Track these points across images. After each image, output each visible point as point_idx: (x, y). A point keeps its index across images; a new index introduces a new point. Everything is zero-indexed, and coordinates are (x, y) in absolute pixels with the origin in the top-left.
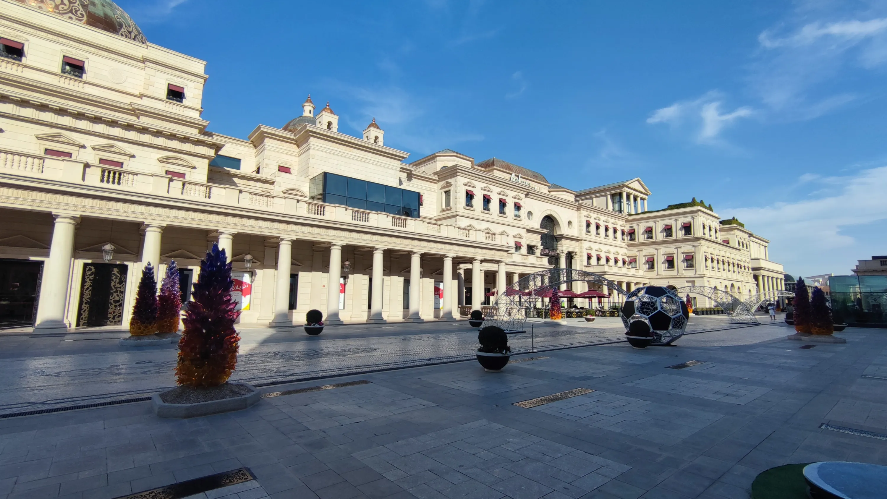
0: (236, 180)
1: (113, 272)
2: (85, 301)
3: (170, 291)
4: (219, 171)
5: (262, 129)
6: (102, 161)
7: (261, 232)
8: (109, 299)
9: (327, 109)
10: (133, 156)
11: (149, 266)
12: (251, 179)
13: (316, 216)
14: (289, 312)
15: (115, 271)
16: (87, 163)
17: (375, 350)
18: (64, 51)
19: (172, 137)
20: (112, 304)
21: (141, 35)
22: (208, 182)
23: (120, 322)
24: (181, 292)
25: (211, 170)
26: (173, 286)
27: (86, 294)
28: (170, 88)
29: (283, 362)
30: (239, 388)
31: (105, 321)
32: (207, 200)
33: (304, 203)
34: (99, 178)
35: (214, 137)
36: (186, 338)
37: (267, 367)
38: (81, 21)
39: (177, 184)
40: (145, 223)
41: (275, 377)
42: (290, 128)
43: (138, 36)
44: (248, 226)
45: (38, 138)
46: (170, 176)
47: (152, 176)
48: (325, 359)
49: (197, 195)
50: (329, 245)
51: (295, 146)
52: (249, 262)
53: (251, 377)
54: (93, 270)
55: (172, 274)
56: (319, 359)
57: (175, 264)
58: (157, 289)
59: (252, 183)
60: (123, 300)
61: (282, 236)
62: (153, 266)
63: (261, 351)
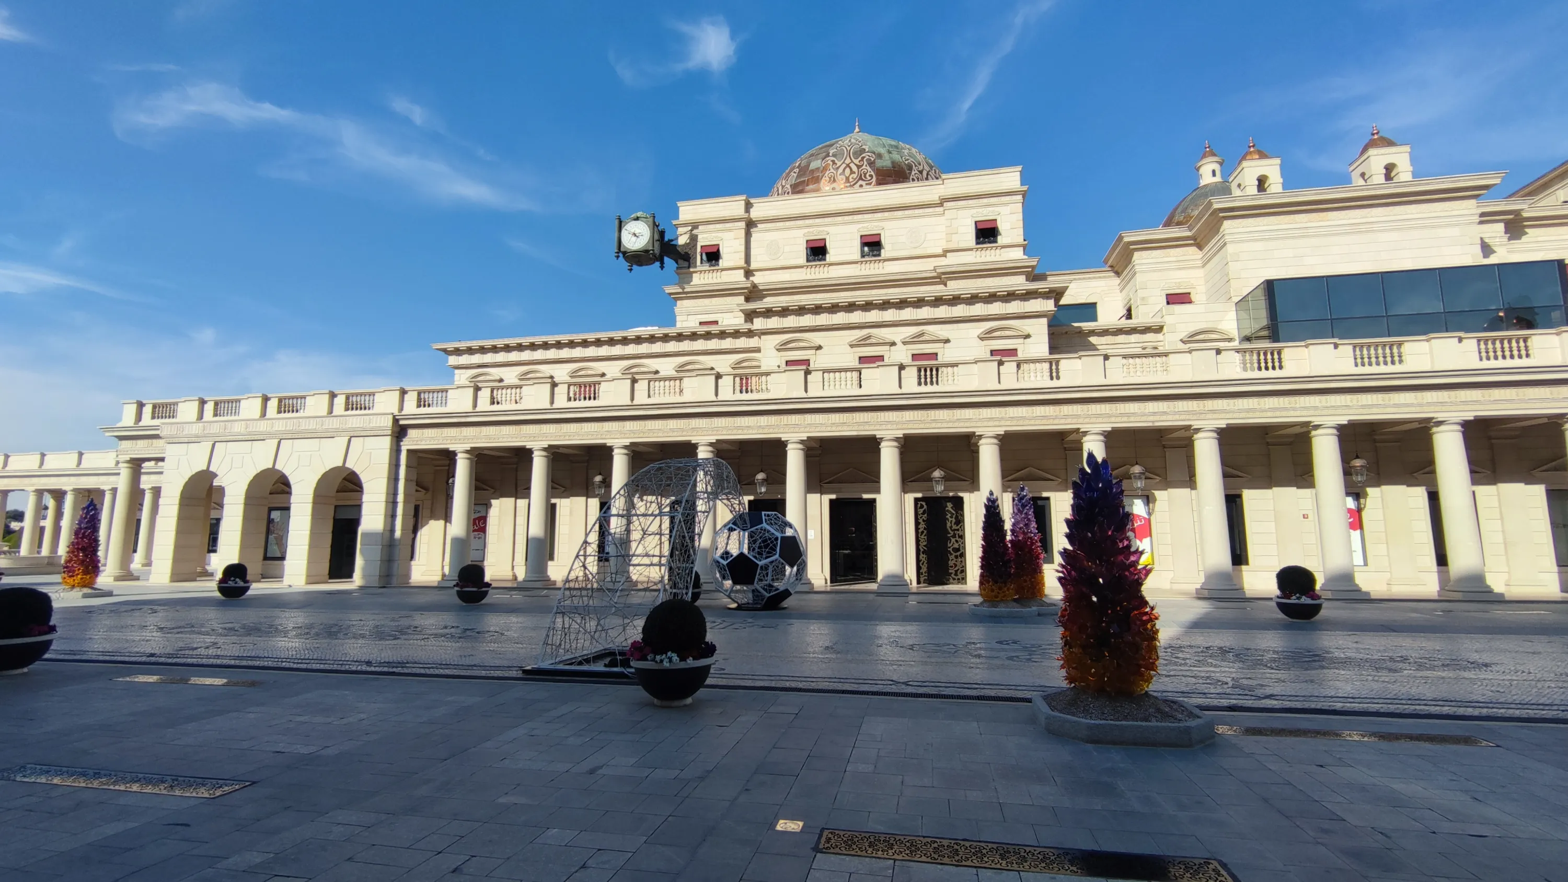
0: (1093, 340)
1: (947, 509)
2: (922, 550)
3: (1024, 533)
4: (1064, 332)
5: (1126, 239)
6: (915, 357)
7: (1153, 422)
8: (947, 547)
9: (1251, 153)
10: (947, 341)
11: (992, 497)
12: (1119, 332)
13: (1264, 374)
14: (1233, 571)
15: (949, 506)
16: (902, 364)
17: (1486, 665)
18: (861, 230)
19: (992, 298)
20: (951, 554)
21: (934, 168)
22: (1050, 353)
23: (963, 580)
24: (1040, 534)
25: (1053, 334)
26: (1026, 525)
27: (922, 540)
28: (979, 227)
29: (1243, 668)
30: (1171, 707)
31: (948, 577)
32: (1055, 383)
33: (1233, 352)
34: (916, 380)
35: (1049, 278)
36: (1068, 608)
37: (1213, 675)
38: (870, 184)
39: (1009, 367)
40: (977, 434)
41: (1233, 697)
42: (1176, 219)
43: (930, 173)
44: (1128, 415)
45: (852, 346)
46: (998, 358)
47: (976, 362)
48: (1343, 672)
49: (1039, 378)
50: (1304, 429)
51: (1194, 249)
52: (1140, 478)
53: (1185, 689)
54: (925, 507)
55: (1024, 506)
56: (1326, 671)
57: (1025, 491)
58: (1006, 531)
59: (1121, 338)
60: (964, 548)
61: (1196, 424)
62: (997, 497)
63: (1193, 643)
